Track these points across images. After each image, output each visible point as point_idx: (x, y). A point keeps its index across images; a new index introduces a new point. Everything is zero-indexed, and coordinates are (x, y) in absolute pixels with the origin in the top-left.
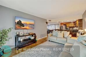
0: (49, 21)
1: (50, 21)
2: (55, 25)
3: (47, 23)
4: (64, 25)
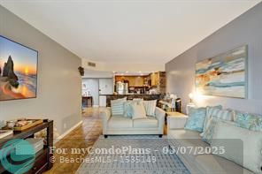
0: (90, 64)
1: (94, 65)
2: (97, 79)
3: (81, 71)
4: (125, 82)
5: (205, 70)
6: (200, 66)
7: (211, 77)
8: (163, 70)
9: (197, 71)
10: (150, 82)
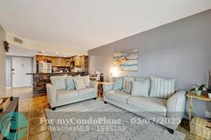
3: (7, 46)
5: (119, 57)
6: (116, 55)
7: (123, 61)
8: (87, 55)
9: (114, 58)
10: (73, 63)
